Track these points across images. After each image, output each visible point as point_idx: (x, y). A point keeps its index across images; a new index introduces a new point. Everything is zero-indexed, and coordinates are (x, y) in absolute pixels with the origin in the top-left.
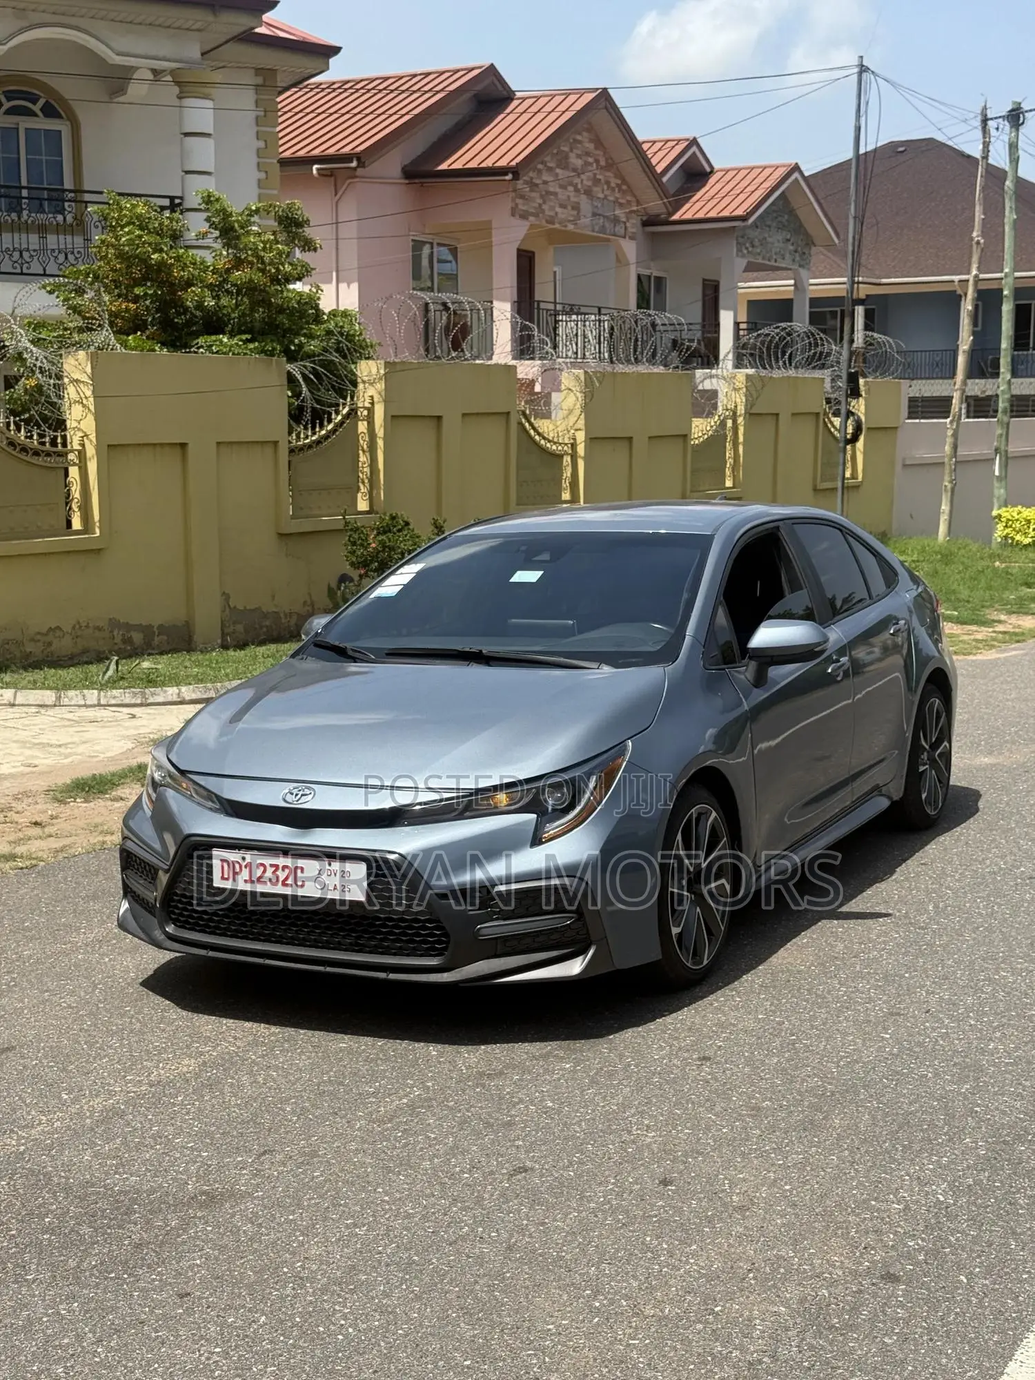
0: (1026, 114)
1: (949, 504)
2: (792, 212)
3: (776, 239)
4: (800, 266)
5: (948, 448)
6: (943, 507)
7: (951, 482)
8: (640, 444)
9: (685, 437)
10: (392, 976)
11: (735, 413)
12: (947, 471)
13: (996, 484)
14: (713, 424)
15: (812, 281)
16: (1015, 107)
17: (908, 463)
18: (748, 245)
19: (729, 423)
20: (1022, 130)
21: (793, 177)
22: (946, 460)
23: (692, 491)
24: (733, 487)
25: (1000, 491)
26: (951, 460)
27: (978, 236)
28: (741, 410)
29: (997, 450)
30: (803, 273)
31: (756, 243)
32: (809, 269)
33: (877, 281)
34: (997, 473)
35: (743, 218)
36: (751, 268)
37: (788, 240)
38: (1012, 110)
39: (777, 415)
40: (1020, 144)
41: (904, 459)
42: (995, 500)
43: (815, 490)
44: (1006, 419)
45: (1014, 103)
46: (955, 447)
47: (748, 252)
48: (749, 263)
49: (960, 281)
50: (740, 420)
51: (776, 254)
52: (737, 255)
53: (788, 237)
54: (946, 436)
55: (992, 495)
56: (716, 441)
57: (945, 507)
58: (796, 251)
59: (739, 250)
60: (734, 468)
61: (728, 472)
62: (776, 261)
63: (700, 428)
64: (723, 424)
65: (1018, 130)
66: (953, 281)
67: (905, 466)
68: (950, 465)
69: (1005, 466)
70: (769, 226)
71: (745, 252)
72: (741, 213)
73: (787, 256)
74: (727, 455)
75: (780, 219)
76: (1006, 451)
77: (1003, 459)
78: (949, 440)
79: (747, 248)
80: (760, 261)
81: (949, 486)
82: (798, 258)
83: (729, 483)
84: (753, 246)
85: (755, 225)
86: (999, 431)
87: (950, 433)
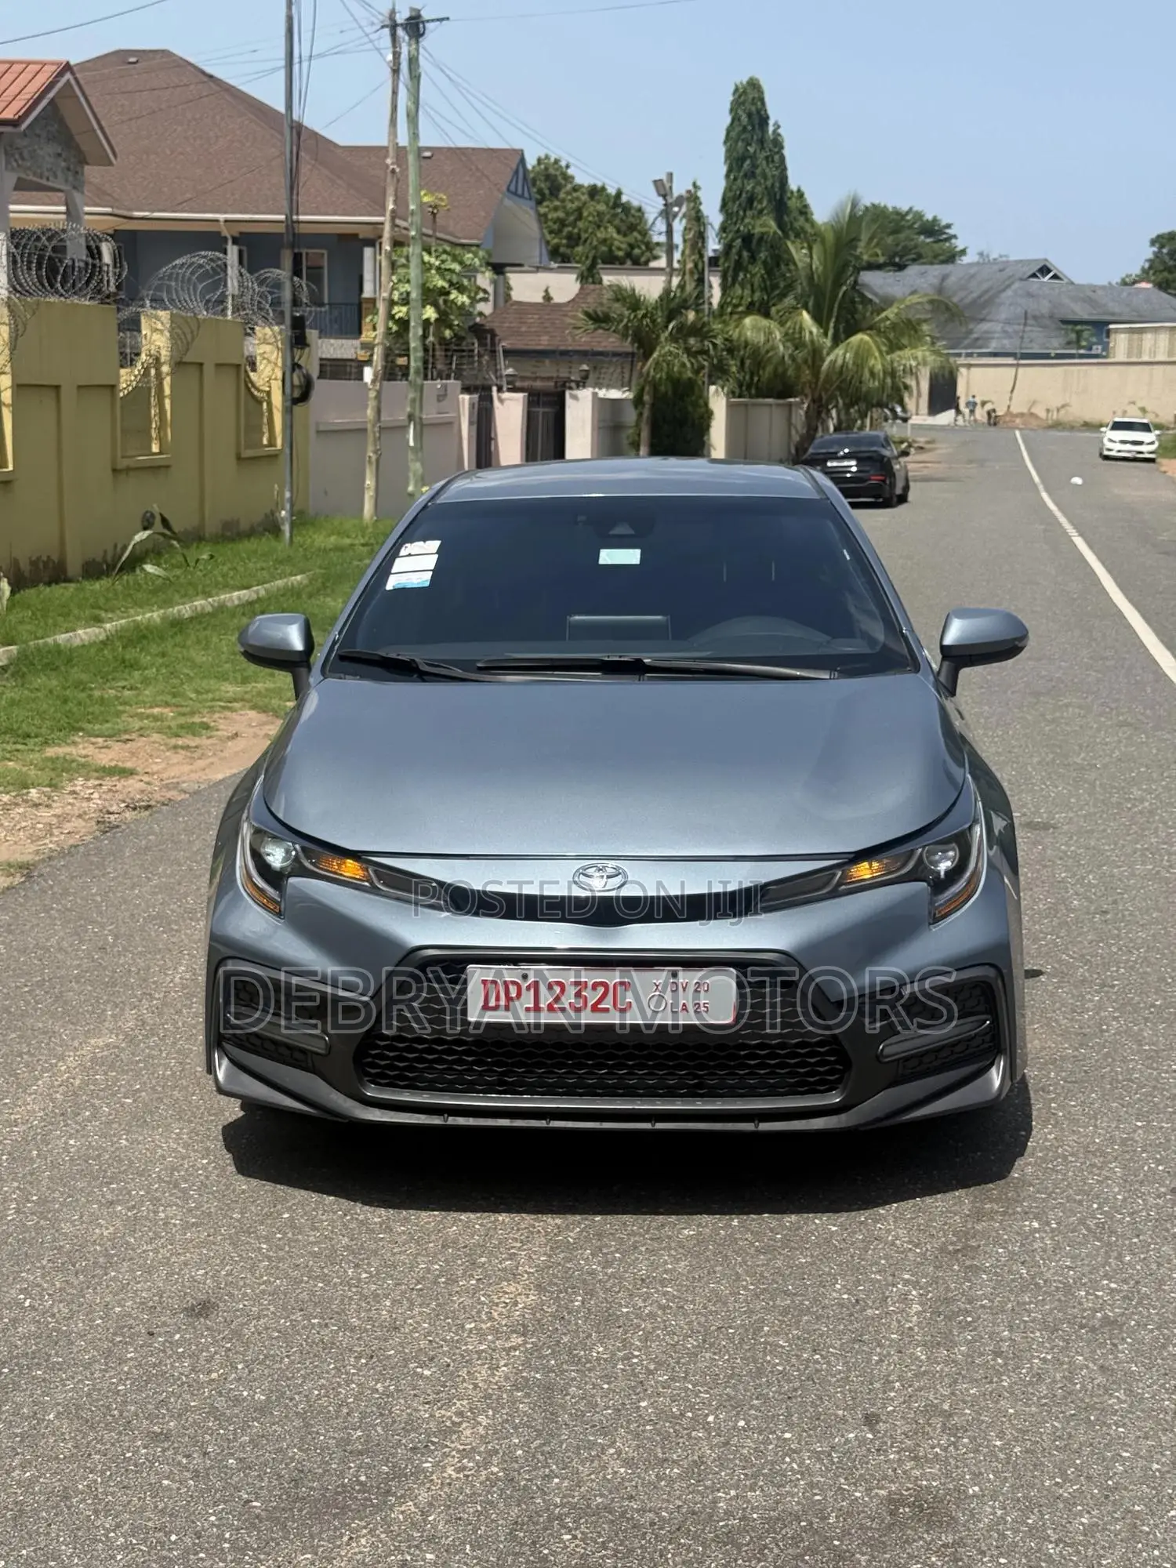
0: (427, 25)
1: (374, 479)
2: (61, 121)
3: (47, 152)
4: (75, 188)
5: (370, 413)
6: (368, 482)
7: (375, 452)
8: (68, 394)
9: (113, 388)
10: (765, 1126)
11: (157, 359)
12: (370, 439)
13: (411, 456)
14: (136, 373)
15: (87, 209)
16: (414, 14)
17: (322, 428)
18: (17, 156)
19: (153, 372)
20: (424, 42)
21: (63, 80)
22: (369, 426)
23: (123, 457)
24: (160, 453)
25: (416, 467)
26: (374, 426)
27: (393, 164)
28: (165, 354)
29: (411, 417)
30: (77, 195)
31: (26, 154)
32: (83, 193)
33: (125, 213)
34: (412, 443)
35: (14, 123)
36: (21, 186)
37: (59, 155)
38: (411, 18)
39: (201, 364)
40: (421, 58)
41: (317, 424)
42: (411, 475)
43: (239, 458)
44: (419, 381)
45: (412, 9)
46: (379, 412)
47: (19, 166)
48: (19, 179)
49: (226, 221)
50: (165, 369)
51: (48, 170)
52: (6, 168)
53: (59, 151)
54: (367, 398)
55: (407, 469)
56: (140, 394)
57: (369, 482)
58: (68, 169)
59: (8, 163)
60: (161, 429)
61: (154, 434)
62: (48, 179)
63: (127, 378)
64: (147, 370)
65: (417, 42)
66: (217, 221)
67: (318, 432)
68: (374, 433)
69: (419, 436)
70: (39, 136)
71: (15, 164)
72: (10, 116)
73: (59, 174)
74: (153, 412)
75: (49, 128)
76: (421, 419)
77: (418, 427)
78: (372, 404)
79: (16, 161)
80: (31, 177)
81: (374, 458)
82: (71, 178)
83: (155, 448)
84: (23, 159)
85: (24, 134)
86: (411, 395)
87: (372, 394)
